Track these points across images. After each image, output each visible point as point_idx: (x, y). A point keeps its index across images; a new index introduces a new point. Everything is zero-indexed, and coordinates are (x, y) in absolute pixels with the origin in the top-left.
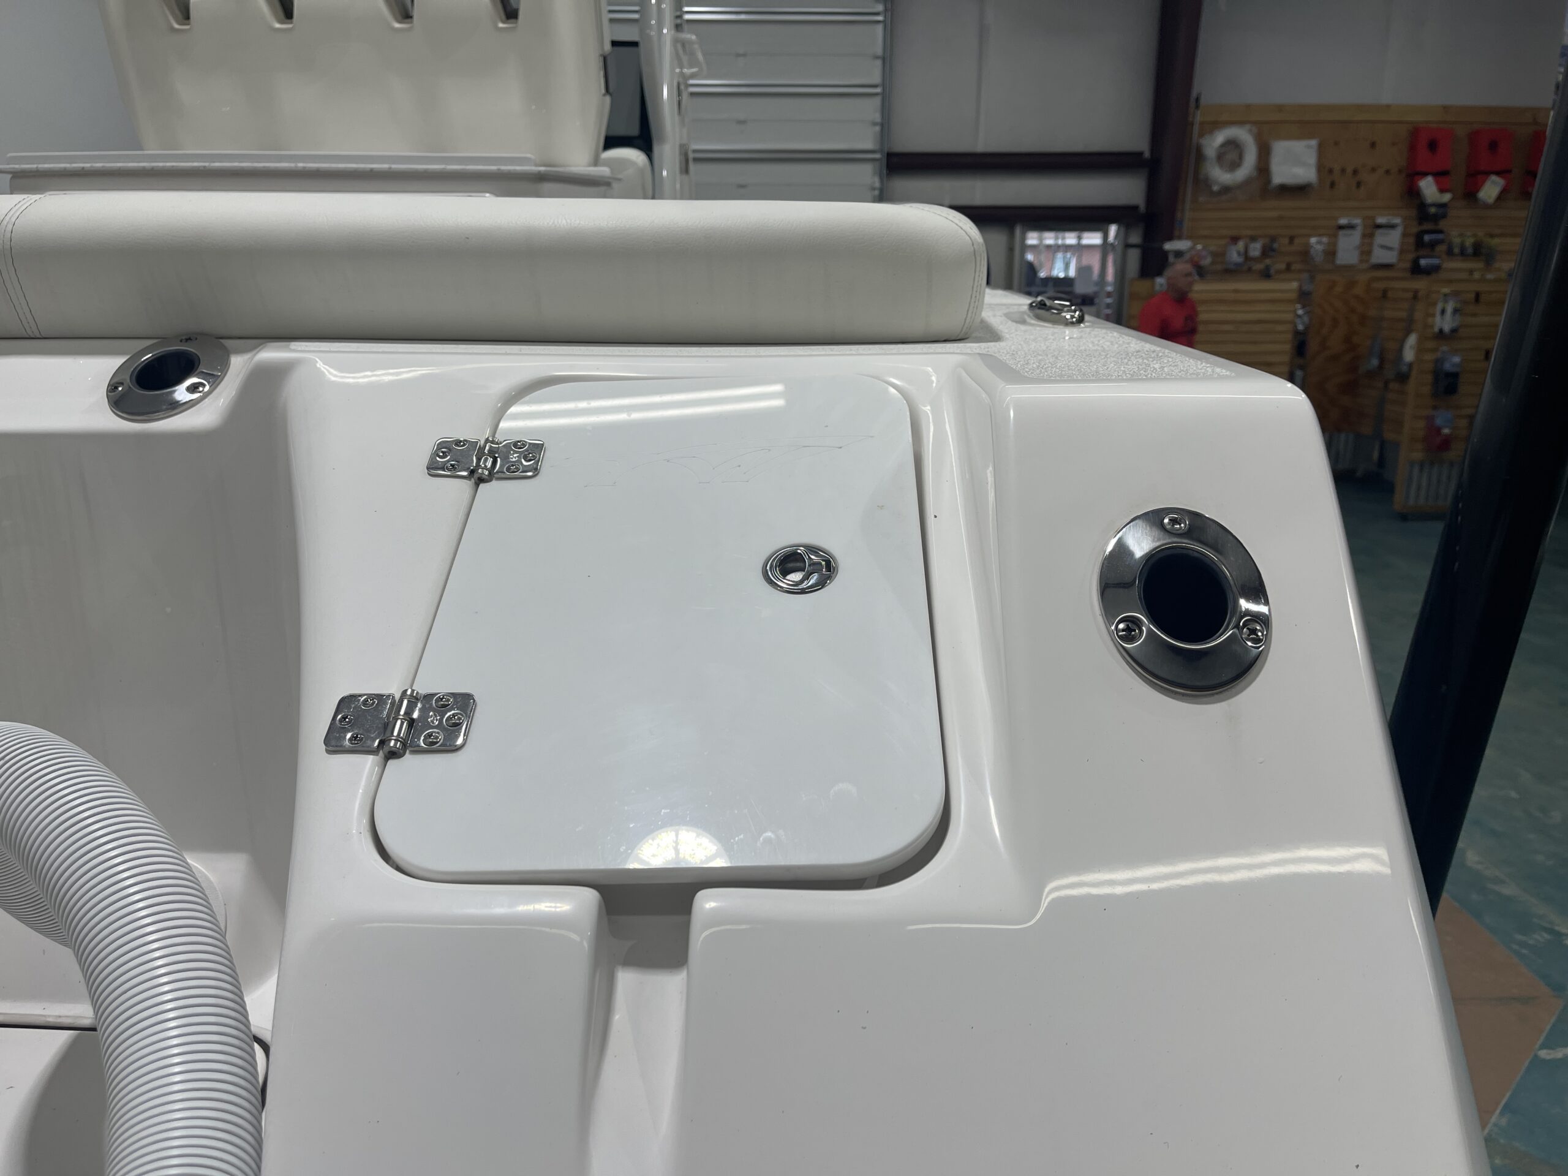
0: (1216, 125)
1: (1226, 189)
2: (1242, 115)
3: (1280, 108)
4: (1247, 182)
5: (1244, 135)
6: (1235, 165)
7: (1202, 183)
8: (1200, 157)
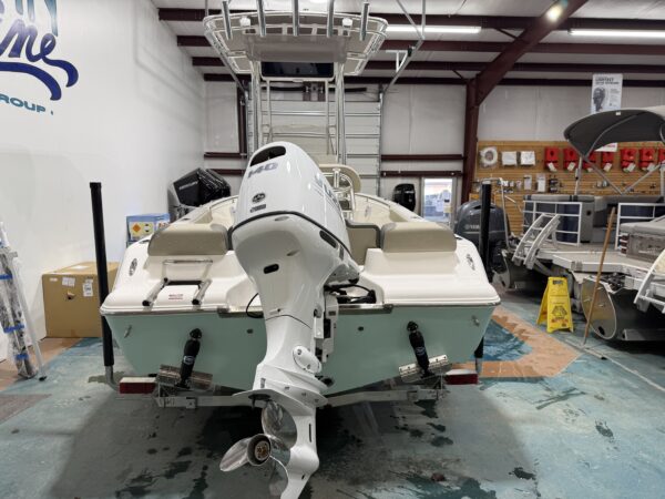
0: (484, 147)
1: (488, 166)
2: (492, 144)
3: (504, 142)
4: (495, 164)
5: (494, 150)
6: (491, 159)
7: (481, 164)
8: (479, 156)
